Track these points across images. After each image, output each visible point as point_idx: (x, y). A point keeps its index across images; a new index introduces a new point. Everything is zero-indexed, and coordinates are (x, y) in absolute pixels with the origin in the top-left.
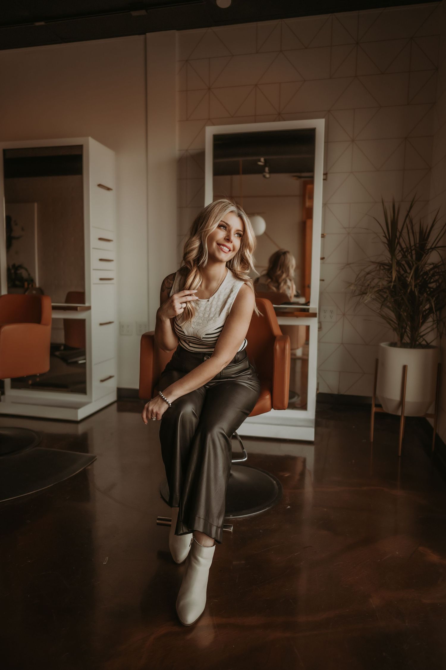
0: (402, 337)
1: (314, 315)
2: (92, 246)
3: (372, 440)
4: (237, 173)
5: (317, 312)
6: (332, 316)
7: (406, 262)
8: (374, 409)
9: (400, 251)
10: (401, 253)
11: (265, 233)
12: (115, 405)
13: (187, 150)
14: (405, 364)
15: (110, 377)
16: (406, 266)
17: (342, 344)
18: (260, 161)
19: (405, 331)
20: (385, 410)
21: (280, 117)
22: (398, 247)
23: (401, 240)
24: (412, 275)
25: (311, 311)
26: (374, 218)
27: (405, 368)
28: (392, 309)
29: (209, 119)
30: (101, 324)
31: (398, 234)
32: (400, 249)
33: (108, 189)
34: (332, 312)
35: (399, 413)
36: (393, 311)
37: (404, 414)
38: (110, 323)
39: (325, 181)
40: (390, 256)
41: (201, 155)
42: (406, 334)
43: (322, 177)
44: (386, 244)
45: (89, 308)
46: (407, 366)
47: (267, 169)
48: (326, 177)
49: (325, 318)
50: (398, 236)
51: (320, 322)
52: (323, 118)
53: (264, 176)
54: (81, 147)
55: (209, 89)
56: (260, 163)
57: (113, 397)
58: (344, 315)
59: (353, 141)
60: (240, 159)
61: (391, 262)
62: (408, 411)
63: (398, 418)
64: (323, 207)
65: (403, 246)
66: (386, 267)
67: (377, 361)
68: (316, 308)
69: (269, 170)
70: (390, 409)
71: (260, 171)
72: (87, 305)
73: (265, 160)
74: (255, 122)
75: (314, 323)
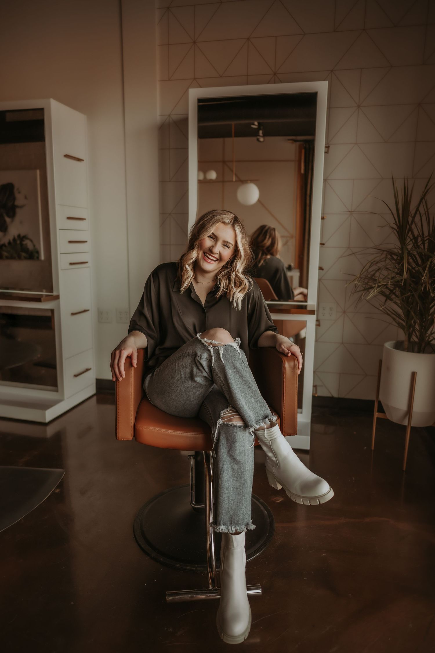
0: (410, 336)
1: (312, 312)
2: (59, 225)
3: (373, 449)
4: (230, 136)
5: (316, 309)
6: (332, 314)
7: (417, 252)
8: (376, 415)
9: (411, 240)
10: (412, 242)
11: (259, 201)
12: (95, 398)
13: (169, 115)
14: (415, 371)
15: (87, 370)
16: (417, 256)
17: (342, 343)
18: (254, 124)
19: (414, 330)
20: (389, 417)
21: (276, 78)
22: (410, 234)
23: (413, 226)
24: (427, 273)
25: (309, 308)
26: (383, 201)
27: (414, 375)
28: (400, 305)
29: (195, 79)
30: (73, 314)
31: (410, 219)
32: (412, 238)
33: (79, 160)
34: (331, 309)
35: (406, 423)
36: (401, 308)
37: (411, 425)
38: (85, 311)
39: (326, 154)
40: (400, 246)
41: (185, 121)
42: (414, 333)
43: (323, 150)
44: (396, 230)
45: (57, 297)
46: (416, 372)
47: (261, 133)
48: (328, 150)
49: (324, 315)
50: (410, 221)
51: (317, 320)
52: (325, 80)
53: (258, 140)
54: (41, 110)
55: (194, 42)
56: (253, 126)
57: (92, 390)
58: (344, 312)
59: (359, 107)
60: (233, 123)
61: (400, 252)
62: (417, 421)
63: (405, 427)
64: (323, 182)
65: (416, 233)
66: (395, 257)
67: (381, 361)
68: (314, 305)
69: (263, 133)
70: (395, 417)
71: (254, 133)
72: (55, 293)
73: (259, 123)
74: (247, 84)
75: (311, 320)
